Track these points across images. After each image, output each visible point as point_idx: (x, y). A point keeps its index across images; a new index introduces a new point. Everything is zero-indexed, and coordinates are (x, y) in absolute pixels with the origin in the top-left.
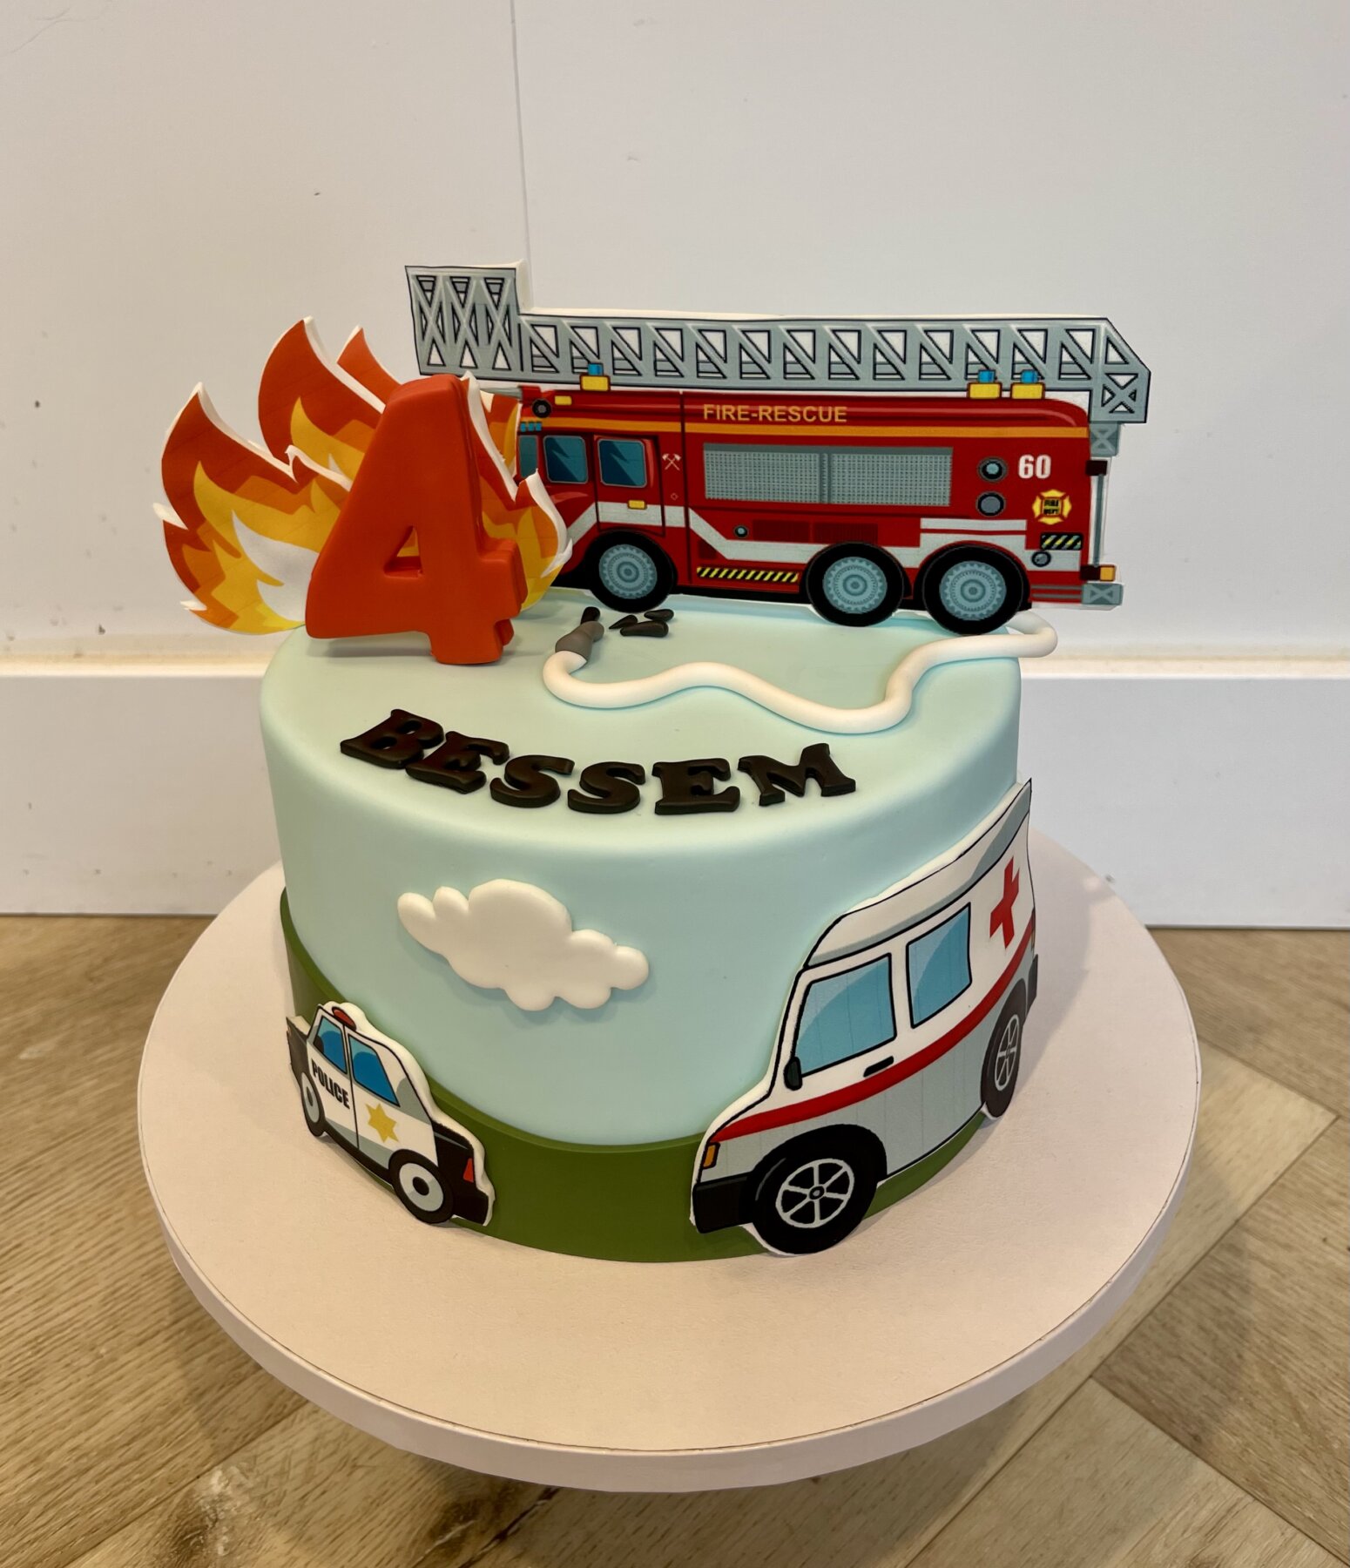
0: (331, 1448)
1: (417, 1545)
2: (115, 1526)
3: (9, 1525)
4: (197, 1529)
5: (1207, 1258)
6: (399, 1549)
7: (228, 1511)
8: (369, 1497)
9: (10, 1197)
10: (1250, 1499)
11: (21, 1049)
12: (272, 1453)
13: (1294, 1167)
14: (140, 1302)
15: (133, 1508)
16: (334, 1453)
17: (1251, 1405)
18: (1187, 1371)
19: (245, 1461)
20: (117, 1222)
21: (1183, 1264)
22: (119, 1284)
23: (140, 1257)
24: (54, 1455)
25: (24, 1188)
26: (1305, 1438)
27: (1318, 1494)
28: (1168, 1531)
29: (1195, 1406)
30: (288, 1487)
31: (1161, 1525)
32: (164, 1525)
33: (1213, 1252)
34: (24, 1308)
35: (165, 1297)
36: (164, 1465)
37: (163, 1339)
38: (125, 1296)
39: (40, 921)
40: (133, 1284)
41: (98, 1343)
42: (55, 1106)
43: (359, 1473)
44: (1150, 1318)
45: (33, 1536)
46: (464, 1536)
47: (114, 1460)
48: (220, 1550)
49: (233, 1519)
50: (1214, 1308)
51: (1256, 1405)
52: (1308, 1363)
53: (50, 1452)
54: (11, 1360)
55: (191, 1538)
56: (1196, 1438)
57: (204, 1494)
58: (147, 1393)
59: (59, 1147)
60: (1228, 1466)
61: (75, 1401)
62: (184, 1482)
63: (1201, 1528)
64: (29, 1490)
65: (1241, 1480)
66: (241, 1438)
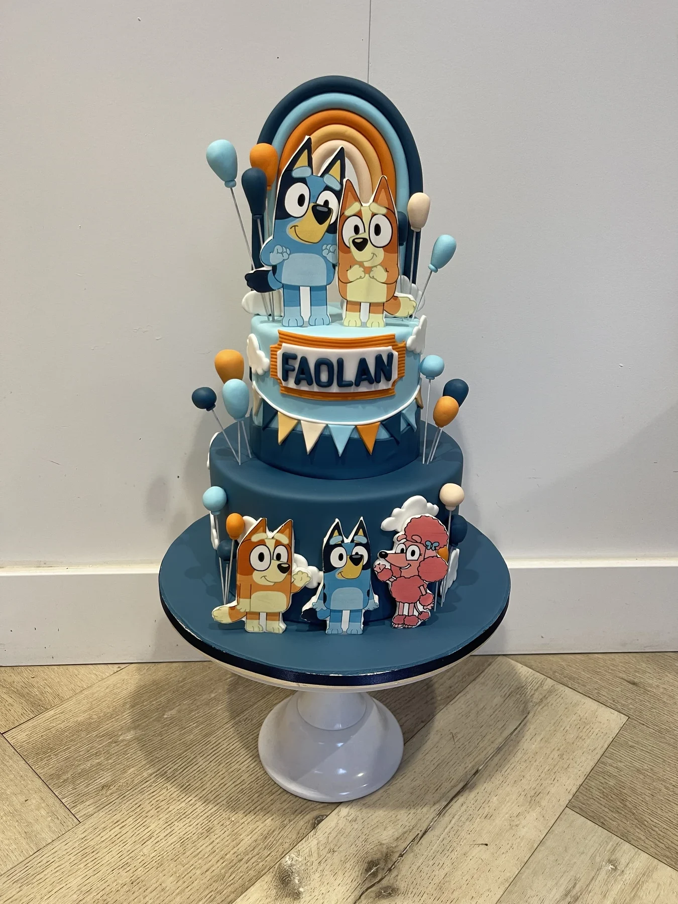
0: (325, 845)
1: (363, 875)
2: (258, 877)
3: (221, 880)
4: (286, 876)
5: (596, 767)
6: (357, 876)
7: (295, 869)
8: (341, 861)
9: (179, 768)
10: (623, 841)
11: (164, 715)
12: (303, 849)
13: (618, 736)
14: (241, 801)
15: (262, 871)
16: (325, 847)
17: (618, 812)
18: (596, 803)
19: (297, 852)
20: (222, 774)
21: (589, 769)
22: (231, 796)
23: (235, 786)
24: (228, 855)
25: (183, 764)
26: (636, 821)
27: (643, 838)
28: (599, 851)
29: (601, 813)
30: (313, 859)
31: (597, 850)
32: (275, 875)
33: (597, 765)
34: (199, 806)
35: (249, 800)
36: (269, 855)
37: (253, 814)
38: (235, 800)
39: (153, 664)
40: (236, 796)
41: (231, 816)
42: (184, 734)
43: (336, 853)
44: (581, 787)
45: (231, 883)
46: (377, 869)
47: (250, 856)
48: (297, 881)
49: (298, 871)
50: (601, 783)
51: (619, 810)
52: (634, 797)
53: (226, 855)
54: (201, 825)
55: (286, 879)
56: (603, 823)
57: (285, 864)
58: (254, 832)
59: (191, 749)
60: (615, 831)
61: (228, 837)
62: (277, 861)
63: (609, 850)
64: (223, 868)
65: (619, 835)
66: (292, 845)
